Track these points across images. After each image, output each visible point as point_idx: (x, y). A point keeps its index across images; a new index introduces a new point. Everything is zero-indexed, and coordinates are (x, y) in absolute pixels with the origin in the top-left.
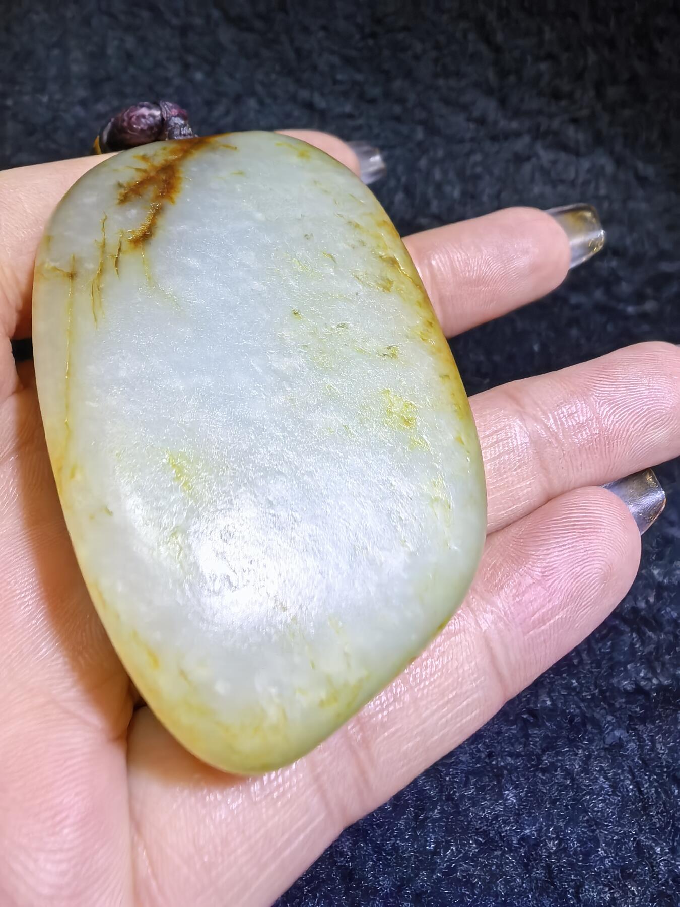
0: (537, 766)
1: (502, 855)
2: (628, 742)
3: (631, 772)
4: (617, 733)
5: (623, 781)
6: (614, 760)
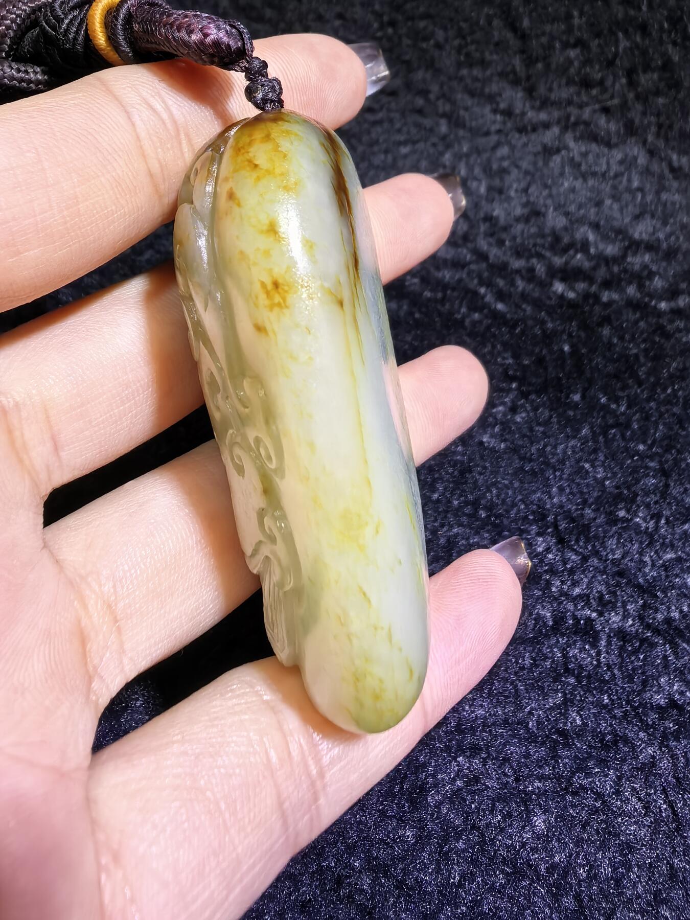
0: (566, 789)
3: (664, 791)
4: (650, 751)
5: (656, 801)
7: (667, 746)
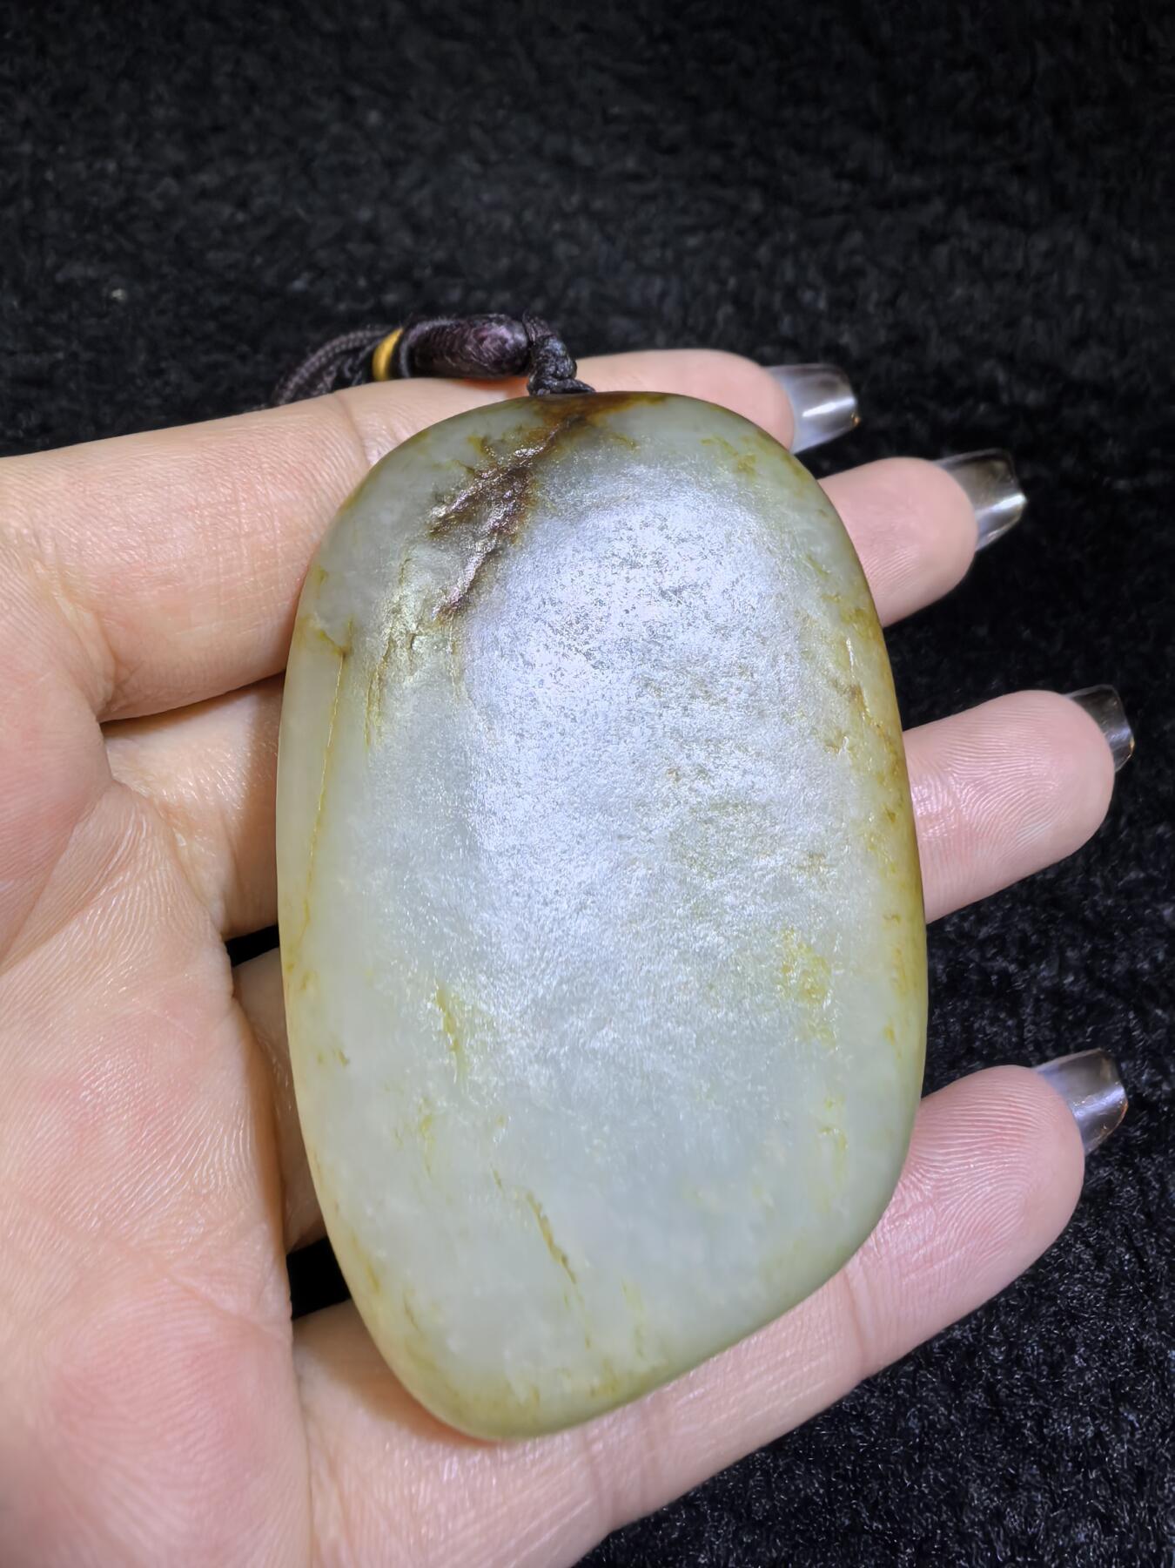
1: (915, 1371)
2: (1123, 1185)
6: (1099, 1214)
7: (1131, 1165)
